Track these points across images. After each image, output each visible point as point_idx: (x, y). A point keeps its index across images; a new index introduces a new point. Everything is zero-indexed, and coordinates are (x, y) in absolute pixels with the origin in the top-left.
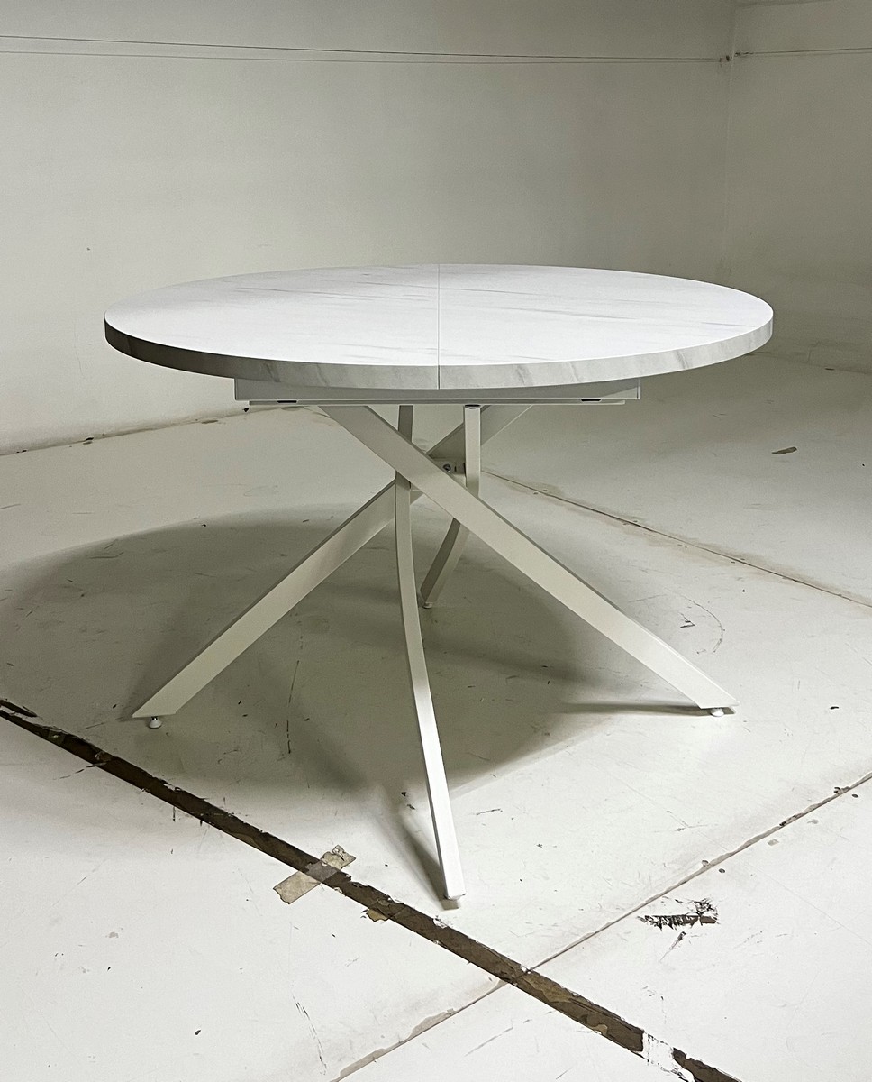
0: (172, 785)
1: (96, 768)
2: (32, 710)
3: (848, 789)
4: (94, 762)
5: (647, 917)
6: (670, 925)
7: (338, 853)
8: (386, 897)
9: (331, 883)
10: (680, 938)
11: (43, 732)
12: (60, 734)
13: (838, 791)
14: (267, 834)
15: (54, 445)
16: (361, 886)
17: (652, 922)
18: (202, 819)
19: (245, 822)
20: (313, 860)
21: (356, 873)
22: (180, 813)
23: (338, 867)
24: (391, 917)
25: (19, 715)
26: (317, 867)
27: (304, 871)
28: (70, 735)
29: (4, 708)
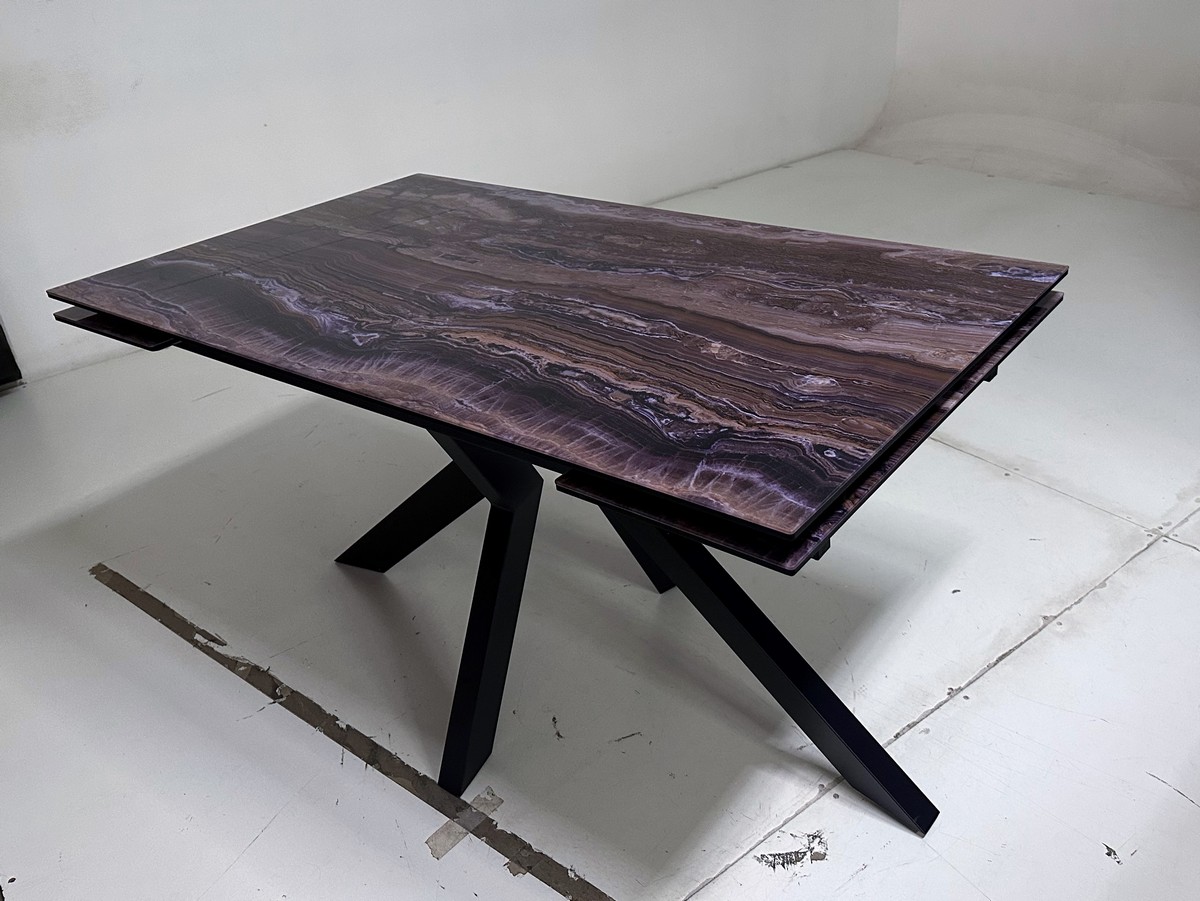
0: (343, 720)
1: (277, 705)
2: (224, 637)
3: (961, 689)
4: (274, 697)
5: (763, 856)
6: (783, 864)
7: (489, 798)
8: (527, 847)
9: (476, 832)
10: (791, 880)
11: (231, 664)
12: (244, 665)
13: (952, 693)
14: (425, 776)
16: (507, 835)
17: (767, 862)
19: (407, 763)
20: (465, 806)
21: (501, 820)
22: (348, 755)
23: (486, 813)
24: (529, 869)
26: (465, 815)
27: (455, 819)
28: (256, 668)
29: (198, 637)
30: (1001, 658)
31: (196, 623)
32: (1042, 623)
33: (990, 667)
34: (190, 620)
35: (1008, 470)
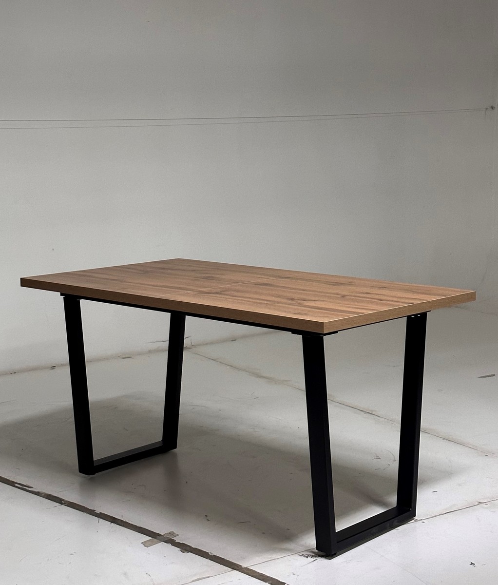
0: (98, 511)
1: (63, 506)
2: (31, 486)
3: (422, 520)
4: (62, 504)
5: (302, 555)
6: (312, 557)
7: (172, 534)
8: (190, 546)
9: (166, 542)
10: (314, 561)
11: (38, 494)
12: (46, 494)
14: (140, 527)
15: (30, 370)
16: (180, 543)
17: (304, 556)
18: (111, 522)
19: (131, 523)
20: (159, 535)
21: (177, 540)
22: (101, 520)
23: (170, 537)
24: (191, 552)
25: (25, 487)
26: (161, 537)
27: (155, 538)
28: (50, 495)
29: (16, 485)
30: (448, 513)
31: (15, 481)
32: (477, 503)
33: (440, 515)
34: (11, 480)
35: (487, 454)
